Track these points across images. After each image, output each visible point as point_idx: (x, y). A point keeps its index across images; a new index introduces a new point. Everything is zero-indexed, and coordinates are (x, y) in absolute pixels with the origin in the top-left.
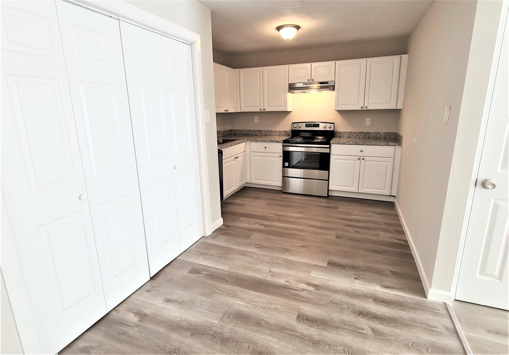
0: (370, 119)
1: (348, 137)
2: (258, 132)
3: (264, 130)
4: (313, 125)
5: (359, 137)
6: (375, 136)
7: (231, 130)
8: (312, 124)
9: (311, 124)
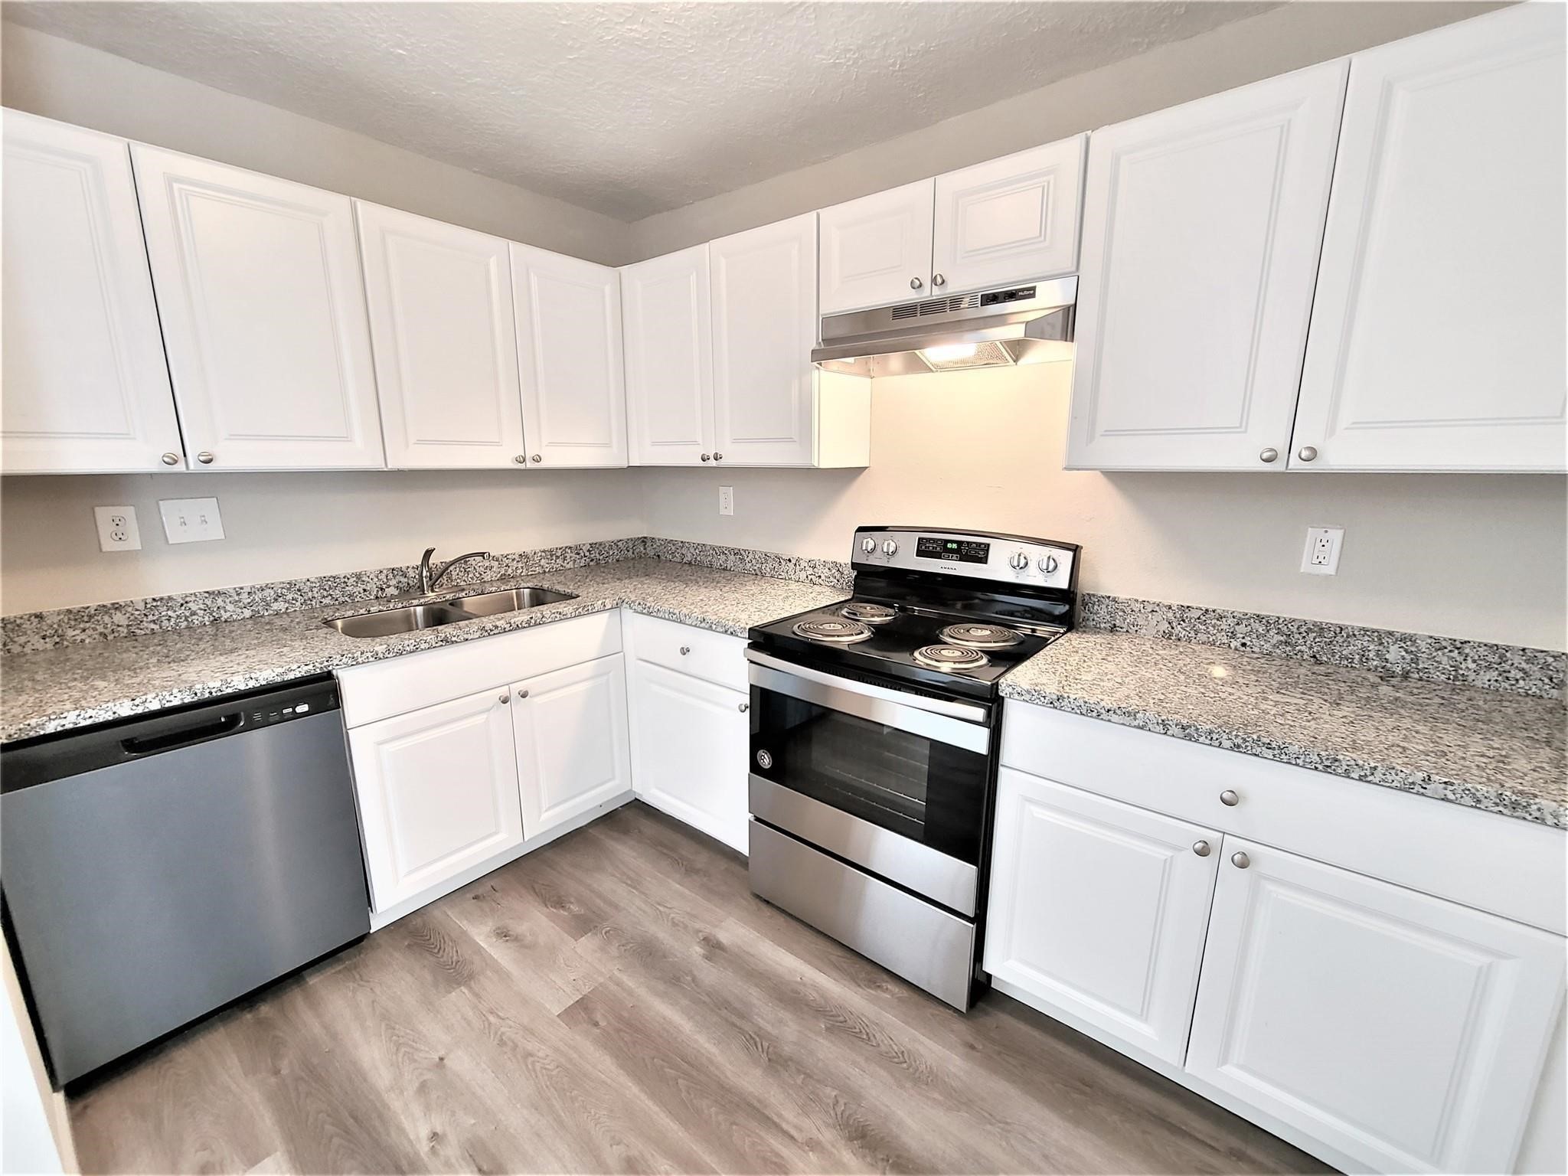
0: (1336, 535)
1: (1168, 636)
2: (732, 557)
3: (754, 552)
4: (955, 546)
5: (1244, 645)
6: (1371, 655)
7: (644, 540)
8: (952, 542)
9: (947, 541)
